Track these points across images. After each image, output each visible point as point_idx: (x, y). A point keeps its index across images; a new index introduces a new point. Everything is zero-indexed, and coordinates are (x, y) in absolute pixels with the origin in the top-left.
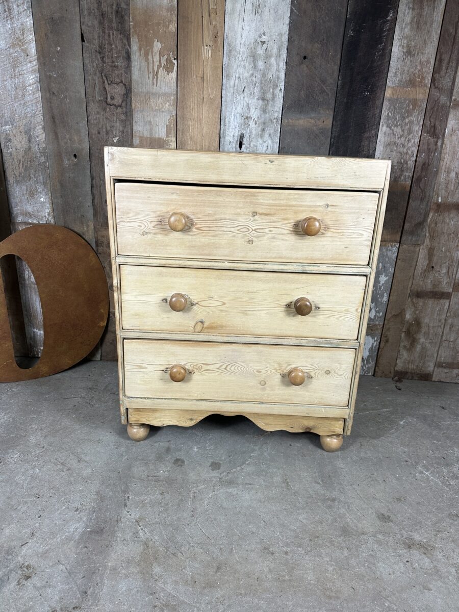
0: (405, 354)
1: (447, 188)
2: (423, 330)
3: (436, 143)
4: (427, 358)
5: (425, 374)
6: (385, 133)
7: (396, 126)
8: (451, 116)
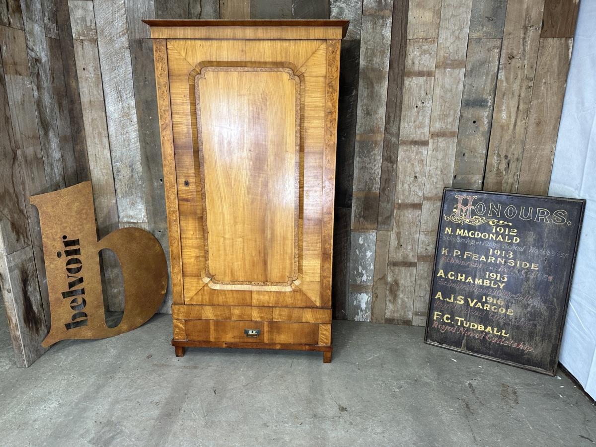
0: (390, 306)
1: (403, 194)
2: (401, 289)
3: (393, 167)
4: (406, 309)
5: (407, 321)
6: (358, 162)
7: (365, 157)
8: (400, 150)
